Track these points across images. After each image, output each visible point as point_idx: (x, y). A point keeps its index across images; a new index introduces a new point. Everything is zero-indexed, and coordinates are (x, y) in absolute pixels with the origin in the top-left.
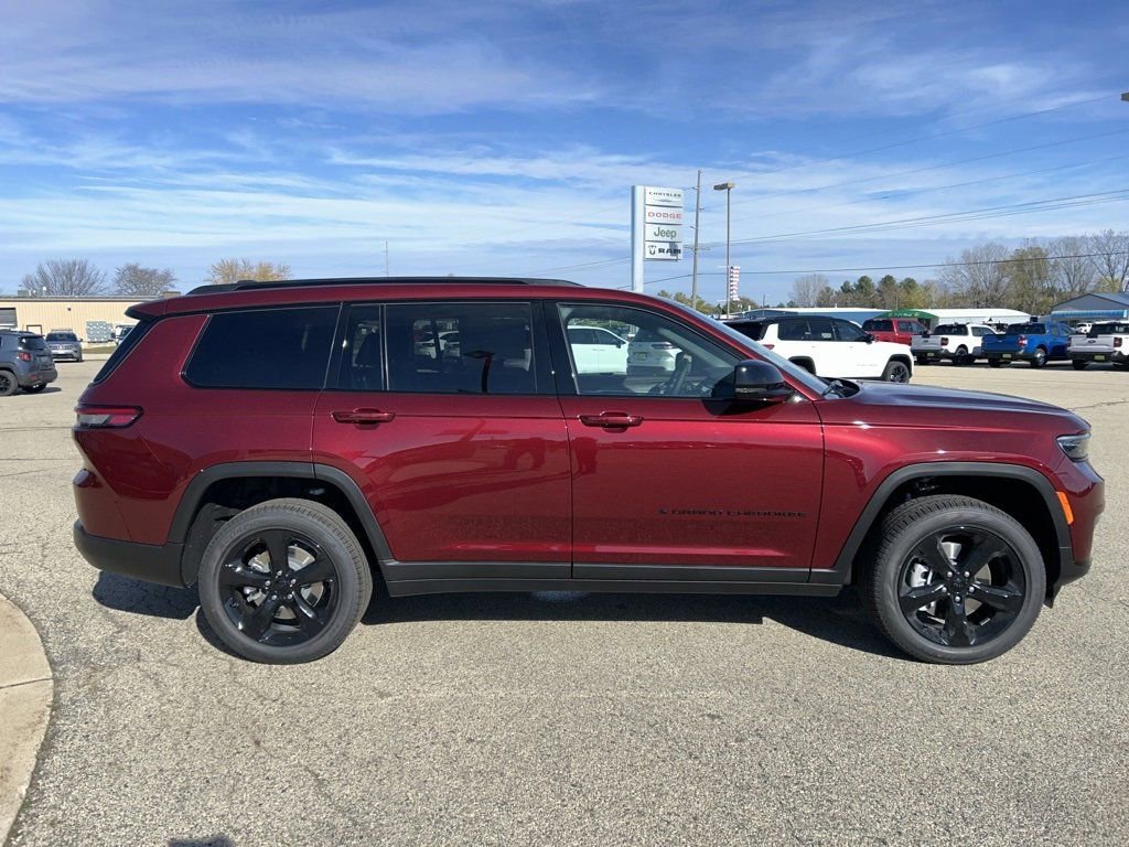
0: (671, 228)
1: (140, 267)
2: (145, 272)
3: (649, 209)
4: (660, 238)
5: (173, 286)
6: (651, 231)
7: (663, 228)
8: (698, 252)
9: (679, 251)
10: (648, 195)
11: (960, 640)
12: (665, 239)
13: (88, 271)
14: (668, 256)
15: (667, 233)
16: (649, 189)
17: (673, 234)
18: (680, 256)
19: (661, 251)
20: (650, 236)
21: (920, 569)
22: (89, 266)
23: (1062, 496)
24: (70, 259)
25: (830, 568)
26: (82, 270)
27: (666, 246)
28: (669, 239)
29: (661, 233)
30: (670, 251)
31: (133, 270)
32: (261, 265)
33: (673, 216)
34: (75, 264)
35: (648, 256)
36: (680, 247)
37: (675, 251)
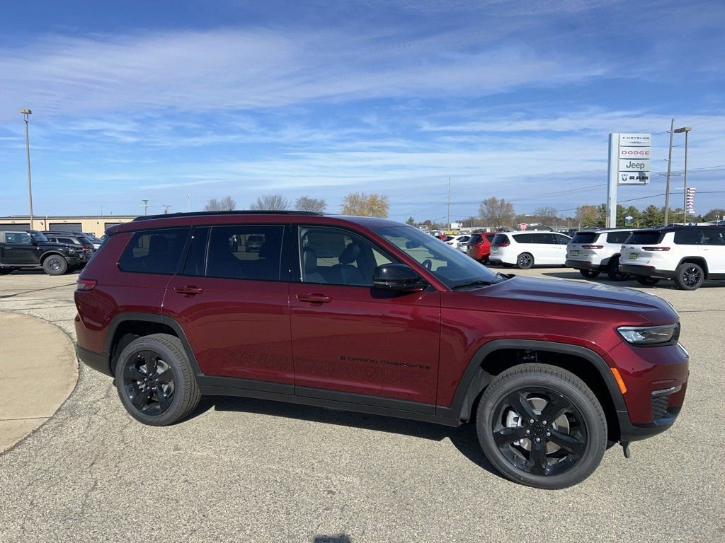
0: (640, 162)
1: (309, 198)
2: (311, 201)
3: (622, 149)
4: (631, 169)
5: (325, 209)
6: (624, 165)
7: (633, 162)
8: (671, 177)
9: (647, 178)
10: (622, 140)
11: (538, 470)
12: (636, 169)
13: (282, 201)
14: (638, 181)
15: (637, 166)
16: (622, 135)
17: (642, 166)
18: (647, 181)
19: (631, 178)
20: (623, 167)
21: (512, 415)
22: (283, 198)
23: (615, 371)
24: (274, 195)
25: (448, 407)
26: (279, 200)
27: (636, 175)
28: (639, 170)
29: (632, 165)
30: (639, 178)
31: (305, 199)
32: (371, 195)
33: (642, 153)
34: (275, 197)
35: (621, 182)
36: (647, 174)
37: (643, 178)
